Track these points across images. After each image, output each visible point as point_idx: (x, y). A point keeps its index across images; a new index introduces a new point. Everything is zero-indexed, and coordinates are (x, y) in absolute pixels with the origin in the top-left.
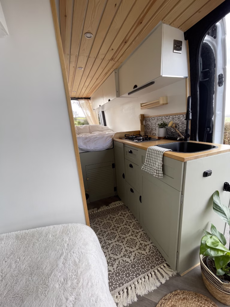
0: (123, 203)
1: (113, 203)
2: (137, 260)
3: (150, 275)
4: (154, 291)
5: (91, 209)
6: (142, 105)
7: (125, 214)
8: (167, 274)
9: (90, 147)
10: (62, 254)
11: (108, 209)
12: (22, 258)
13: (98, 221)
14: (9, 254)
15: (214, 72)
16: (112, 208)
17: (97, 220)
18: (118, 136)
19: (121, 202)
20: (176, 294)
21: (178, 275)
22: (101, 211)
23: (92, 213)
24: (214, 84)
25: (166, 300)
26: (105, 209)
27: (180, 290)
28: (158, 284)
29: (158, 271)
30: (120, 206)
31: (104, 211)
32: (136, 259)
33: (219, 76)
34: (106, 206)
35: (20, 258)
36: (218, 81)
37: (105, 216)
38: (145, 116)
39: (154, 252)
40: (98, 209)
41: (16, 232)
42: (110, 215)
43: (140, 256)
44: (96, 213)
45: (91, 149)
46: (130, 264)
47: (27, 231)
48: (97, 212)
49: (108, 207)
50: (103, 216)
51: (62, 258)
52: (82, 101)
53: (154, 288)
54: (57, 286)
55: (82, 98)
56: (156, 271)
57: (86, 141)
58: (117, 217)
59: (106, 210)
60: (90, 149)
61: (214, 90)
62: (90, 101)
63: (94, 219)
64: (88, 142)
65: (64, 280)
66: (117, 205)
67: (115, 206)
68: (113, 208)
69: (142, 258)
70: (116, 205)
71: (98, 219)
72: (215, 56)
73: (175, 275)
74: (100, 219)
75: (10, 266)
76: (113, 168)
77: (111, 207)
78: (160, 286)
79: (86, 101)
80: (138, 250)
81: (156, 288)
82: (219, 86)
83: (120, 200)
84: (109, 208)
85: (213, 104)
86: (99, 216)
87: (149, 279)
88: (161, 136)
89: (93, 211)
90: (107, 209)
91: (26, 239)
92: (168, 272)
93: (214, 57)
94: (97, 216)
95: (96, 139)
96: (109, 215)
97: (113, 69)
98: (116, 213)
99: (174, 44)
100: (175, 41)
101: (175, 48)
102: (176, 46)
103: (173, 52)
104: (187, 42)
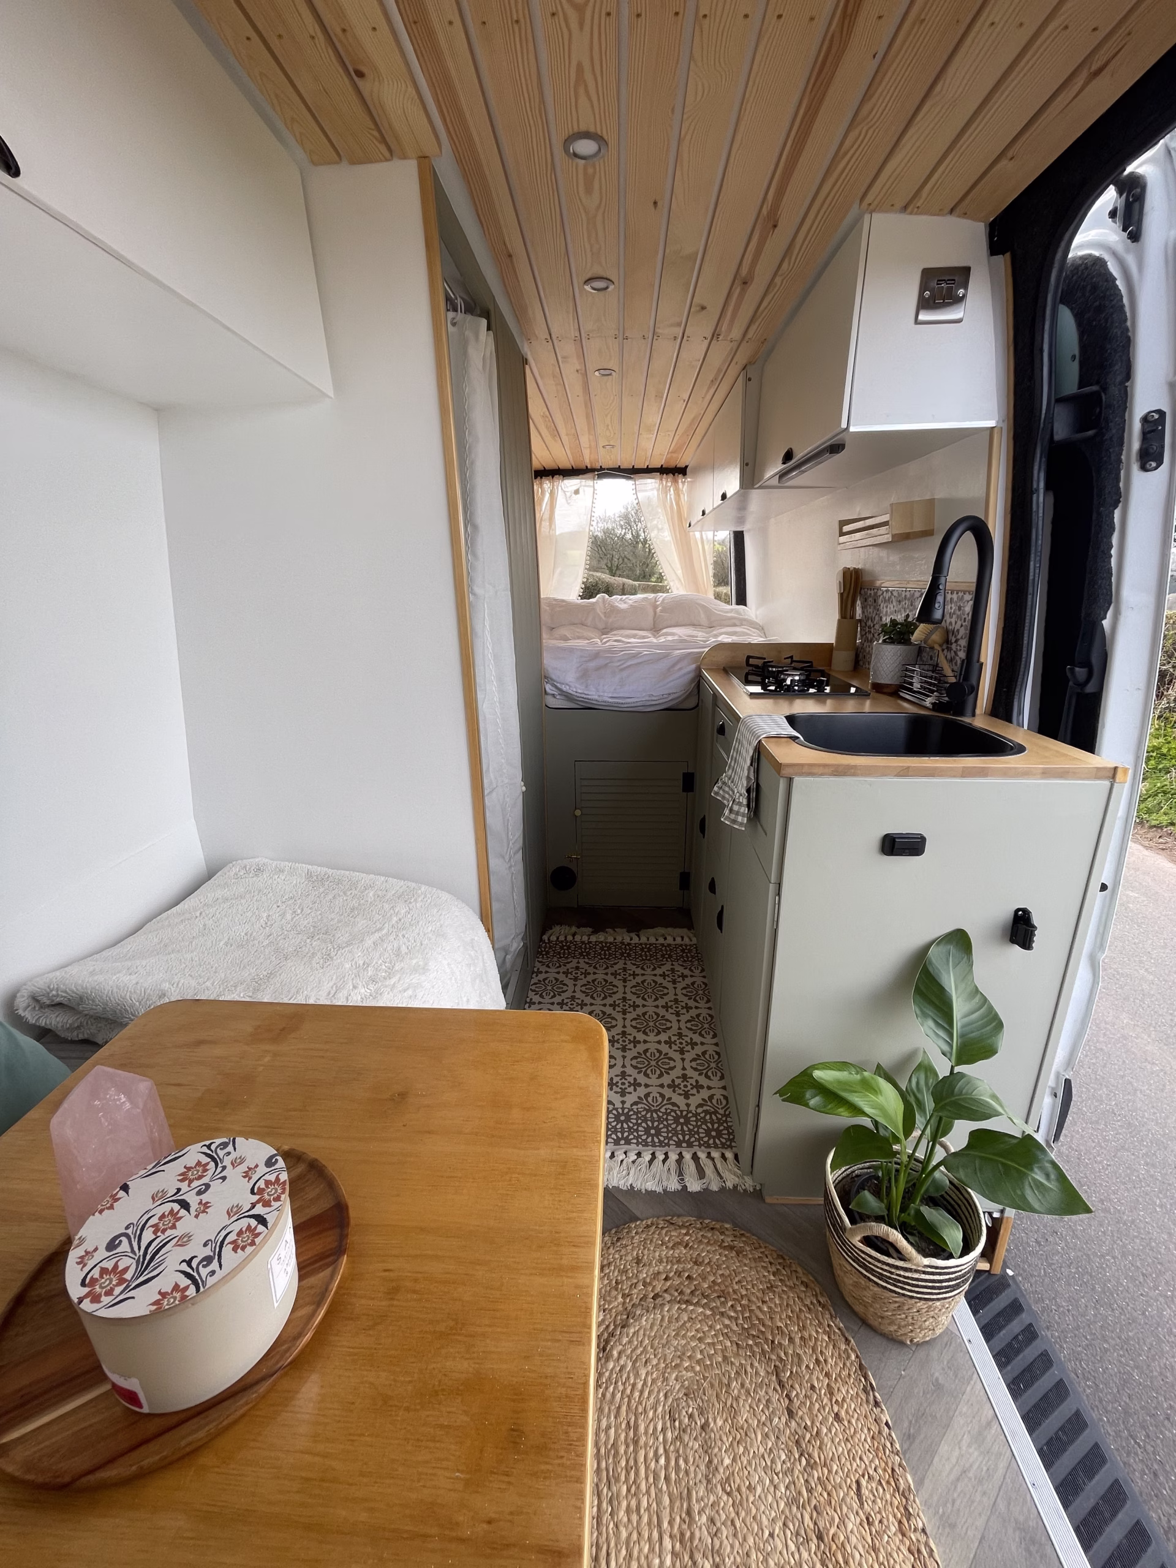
0: (695, 941)
1: (660, 930)
2: (645, 1109)
3: (661, 1157)
4: (651, 1194)
5: (570, 926)
6: (846, 529)
7: (684, 977)
8: (721, 1178)
9: (598, 690)
10: (380, 929)
11: (629, 944)
12: (307, 911)
13: (577, 968)
14: (286, 897)
15: (1124, 400)
16: (646, 944)
17: (574, 964)
18: (722, 658)
19: (691, 935)
20: (712, 1229)
21: (758, 1195)
22: (601, 942)
23: (570, 938)
24: (1123, 457)
25: (672, 1224)
26: (619, 939)
27: (735, 1225)
28: (674, 1185)
29: (695, 1157)
30: (681, 945)
31: (611, 943)
32: (640, 1106)
33: (1145, 420)
34: (628, 931)
35: (302, 910)
36: (1136, 445)
37: (608, 959)
38: (866, 578)
39: (715, 1113)
40: (595, 932)
41: (310, 867)
42: (628, 962)
43: (661, 1105)
44: (583, 943)
45: (600, 699)
46: (614, 1109)
47: (330, 872)
48: (585, 938)
49: (633, 935)
50: (602, 959)
51: (377, 935)
52: (649, 481)
53: (651, 1186)
54: (347, 966)
55: (648, 471)
56: (687, 1156)
57: (592, 664)
58: (648, 976)
59: (622, 943)
60: (596, 697)
61: (1121, 485)
62: (683, 484)
63: (567, 958)
64: (598, 669)
65: (364, 964)
66: (670, 940)
67: (661, 940)
68: (651, 945)
69: (663, 1110)
70: (665, 939)
71: (578, 963)
72: (1129, 323)
73: (745, 1190)
74: (587, 963)
75: (283, 915)
76: (684, 791)
77: (644, 939)
78: (675, 1193)
79: (667, 481)
80: (666, 1088)
81: (659, 1189)
82: (1144, 468)
83: (690, 927)
84: (636, 940)
85: (1113, 552)
86: (588, 954)
87: (651, 1162)
88: (882, 682)
89: (574, 935)
90: (627, 940)
91: (323, 885)
92: (726, 1175)
93: (1127, 330)
94: (581, 954)
95: (633, 661)
96: (621, 962)
97: (739, 367)
98: (652, 964)
99: (923, 288)
100: (928, 275)
101: (925, 304)
102: (933, 297)
103: (917, 322)
104: (1005, 260)
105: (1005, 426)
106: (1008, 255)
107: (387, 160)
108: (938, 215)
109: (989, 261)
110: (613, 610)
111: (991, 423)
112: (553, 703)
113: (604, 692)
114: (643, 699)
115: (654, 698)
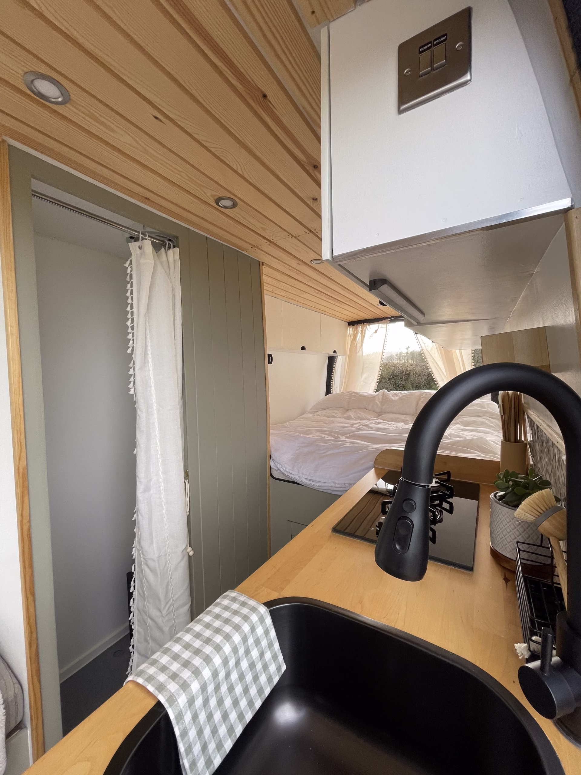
57: (307, 450)
100: (407, 51)
110: (388, 401)
111: (565, 203)
112: (276, 474)
113: (303, 474)
114: (329, 485)
115: (337, 486)
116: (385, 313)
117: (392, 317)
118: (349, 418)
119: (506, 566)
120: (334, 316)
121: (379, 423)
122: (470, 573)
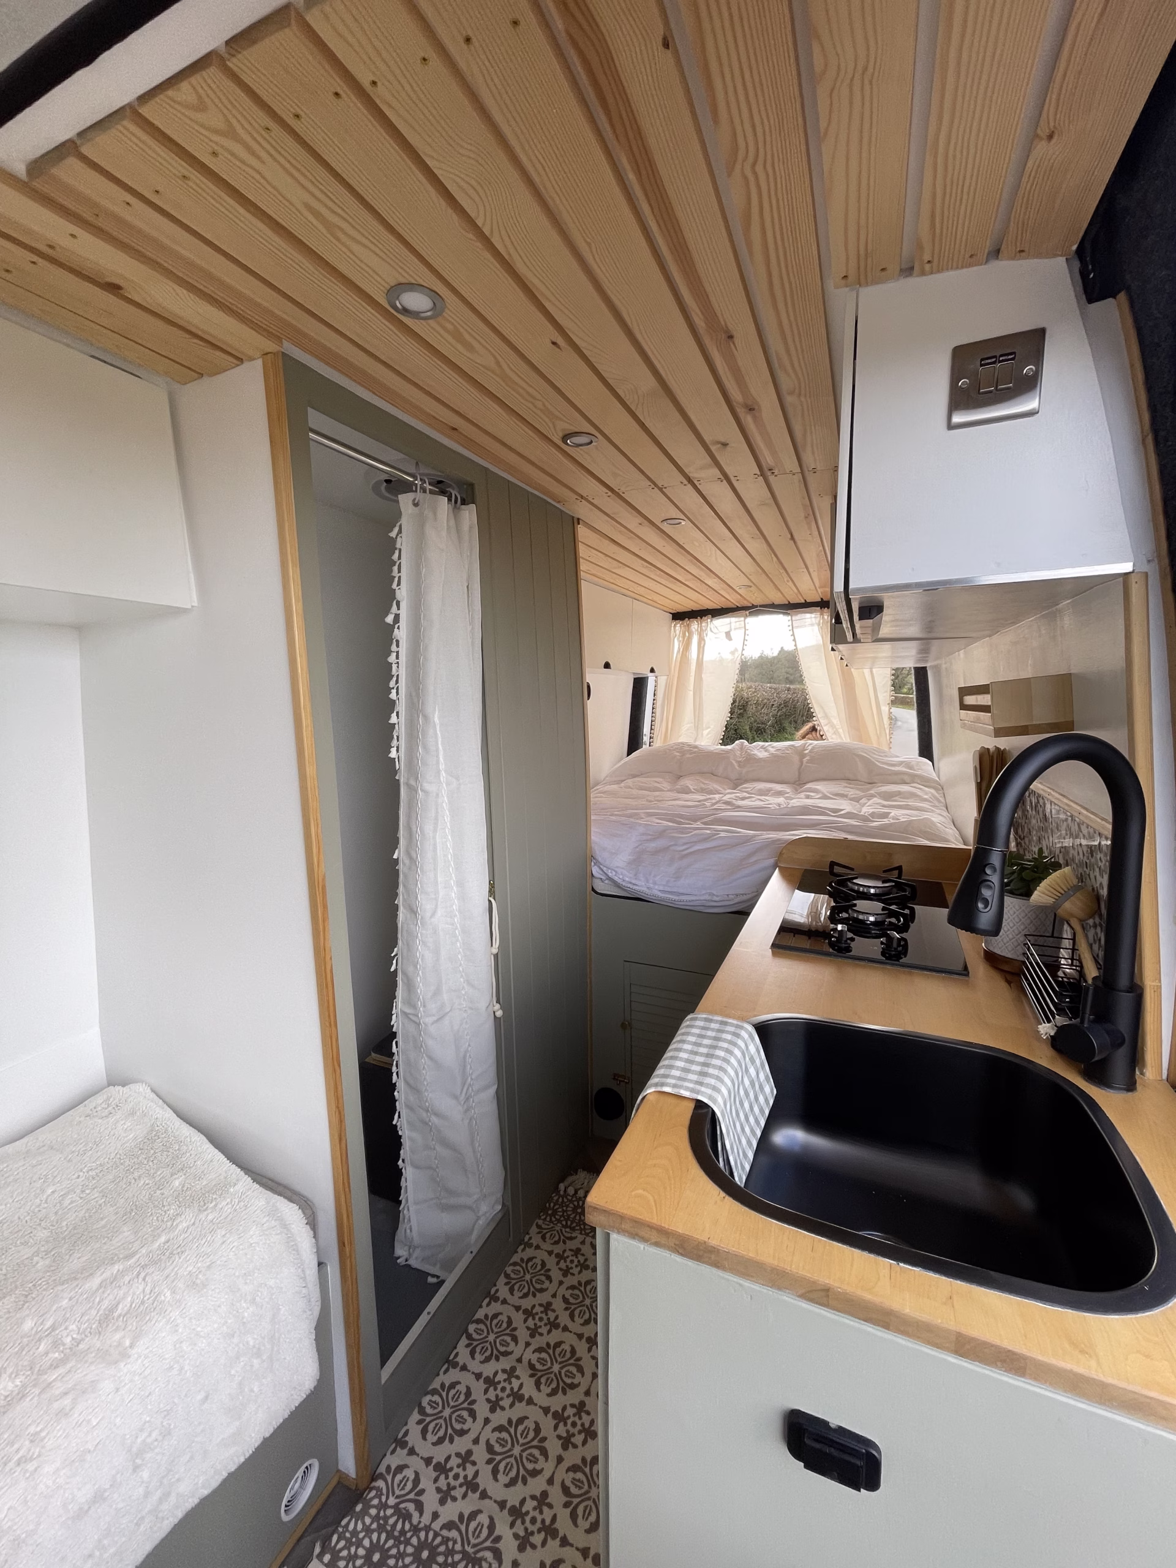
9: (648, 881)
18: (806, 855)
45: (649, 891)
52: (808, 615)
55: (806, 605)
88: (998, 952)
99: (956, 375)
100: (962, 356)
101: (960, 399)
102: (976, 385)
103: (951, 427)
104: (1119, 305)
105: (1153, 570)
106: (1122, 296)
107: (238, 365)
108: (970, 265)
109: (1084, 316)
110: (750, 759)
111: (1127, 567)
112: (601, 888)
113: (655, 883)
114: (702, 898)
115: (715, 898)
116: (745, 599)
117: (754, 606)
118: (687, 791)
119: (1006, 968)
120: (653, 604)
121: (743, 799)
122: (967, 978)
